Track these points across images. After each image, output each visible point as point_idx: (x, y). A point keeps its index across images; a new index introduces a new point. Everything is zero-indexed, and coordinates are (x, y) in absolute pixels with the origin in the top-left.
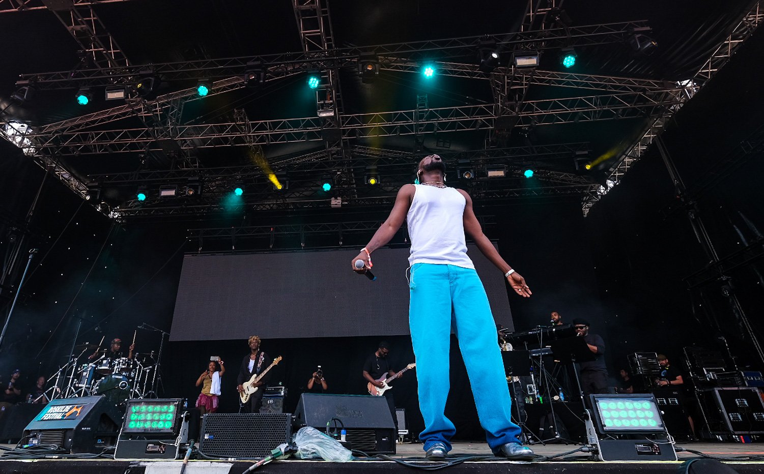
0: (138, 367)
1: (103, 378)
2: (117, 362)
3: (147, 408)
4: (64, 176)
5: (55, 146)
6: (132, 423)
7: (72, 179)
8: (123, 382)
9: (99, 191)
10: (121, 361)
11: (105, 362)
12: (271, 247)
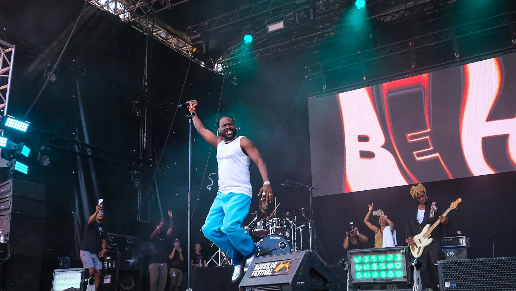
0: (292, 227)
1: (262, 240)
2: (270, 223)
3: (370, 258)
4: (162, 35)
5: (147, 3)
6: (359, 273)
7: (170, 36)
8: (281, 242)
9: (204, 42)
10: (274, 221)
11: (258, 224)
12: (413, 67)
